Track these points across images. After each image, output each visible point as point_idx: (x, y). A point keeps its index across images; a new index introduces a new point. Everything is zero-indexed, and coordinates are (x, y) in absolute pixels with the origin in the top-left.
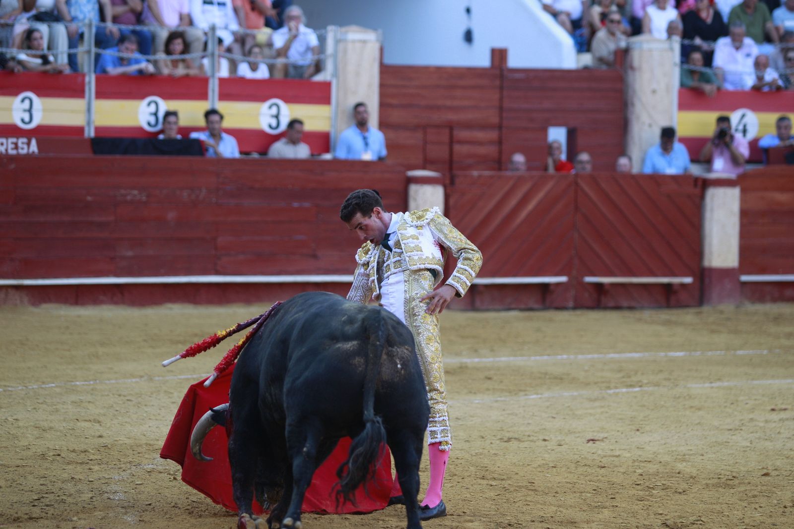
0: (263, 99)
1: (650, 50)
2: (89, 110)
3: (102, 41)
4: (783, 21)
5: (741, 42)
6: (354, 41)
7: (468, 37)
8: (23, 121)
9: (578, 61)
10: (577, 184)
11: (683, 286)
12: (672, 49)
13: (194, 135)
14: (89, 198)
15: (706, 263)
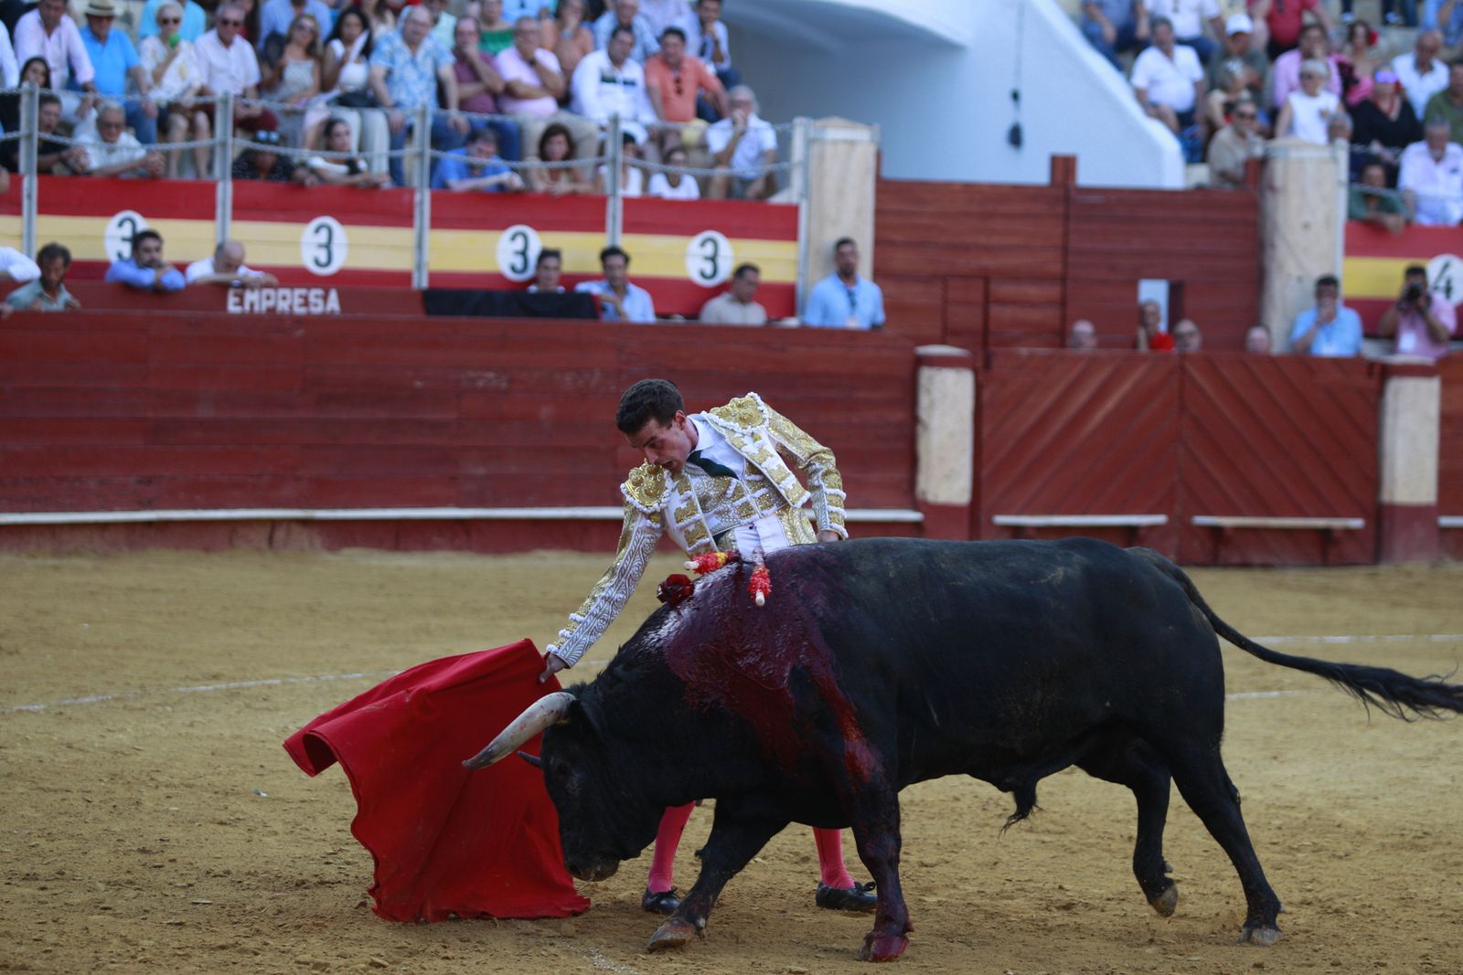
0: (691, 231)
1: (1301, 161)
2: (420, 246)
3: (441, 138)
5: (1443, 149)
6: (835, 142)
7: (1015, 137)
8: (317, 262)
9: (1187, 176)
10: (1183, 369)
11: (1349, 532)
12: (1335, 160)
13: (582, 287)
14: (418, 384)
15: (1386, 497)
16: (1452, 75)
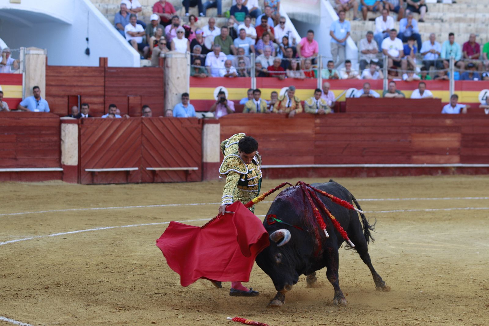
1: (176, 58)
4: (238, 45)
5: (219, 55)
6: (33, 54)
7: (88, 52)
9: (141, 63)
10: (142, 123)
11: (193, 171)
12: (186, 58)
15: (205, 161)
16: (221, 31)
